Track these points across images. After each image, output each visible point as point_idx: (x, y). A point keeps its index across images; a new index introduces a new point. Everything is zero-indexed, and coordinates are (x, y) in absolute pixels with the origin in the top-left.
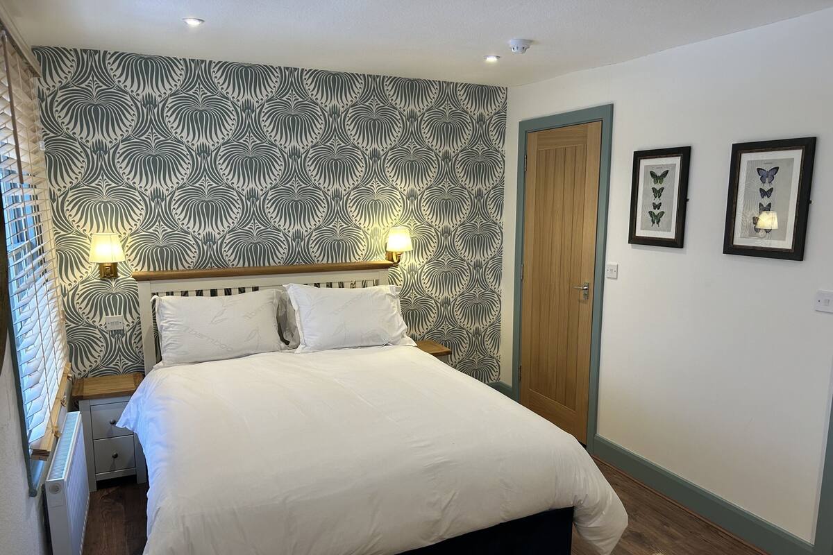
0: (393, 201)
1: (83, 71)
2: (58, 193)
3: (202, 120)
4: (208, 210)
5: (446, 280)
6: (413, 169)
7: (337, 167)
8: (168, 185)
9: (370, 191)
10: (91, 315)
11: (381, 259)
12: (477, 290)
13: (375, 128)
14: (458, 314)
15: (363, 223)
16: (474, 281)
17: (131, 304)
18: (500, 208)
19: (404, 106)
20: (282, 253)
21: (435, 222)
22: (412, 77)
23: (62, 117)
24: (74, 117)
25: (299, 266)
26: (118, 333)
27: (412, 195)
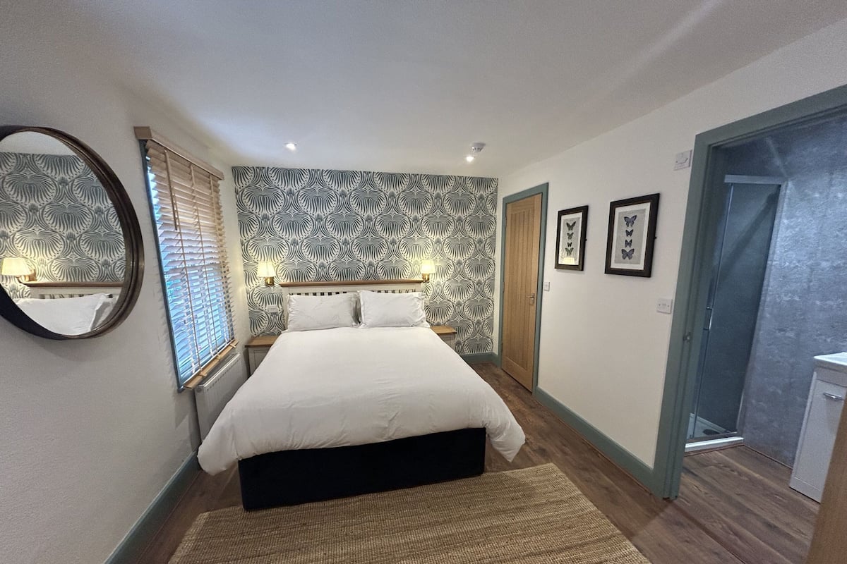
0: (427, 245)
1: (257, 179)
2: (245, 241)
3: (318, 202)
4: (321, 251)
5: (459, 291)
6: (439, 227)
7: (393, 227)
8: (299, 237)
9: (413, 239)
10: (261, 304)
11: (419, 278)
12: (479, 298)
13: (415, 204)
14: (466, 311)
15: (409, 258)
16: (477, 292)
17: (280, 300)
18: (493, 250)
19: (433, 191)
20: (362, 273)
21: (452, 256)
22: (438, 174)
23: (247, 202)
24: (253, 202)
25: (371, 281)
26: (275, 314)
27: (438, 242)
